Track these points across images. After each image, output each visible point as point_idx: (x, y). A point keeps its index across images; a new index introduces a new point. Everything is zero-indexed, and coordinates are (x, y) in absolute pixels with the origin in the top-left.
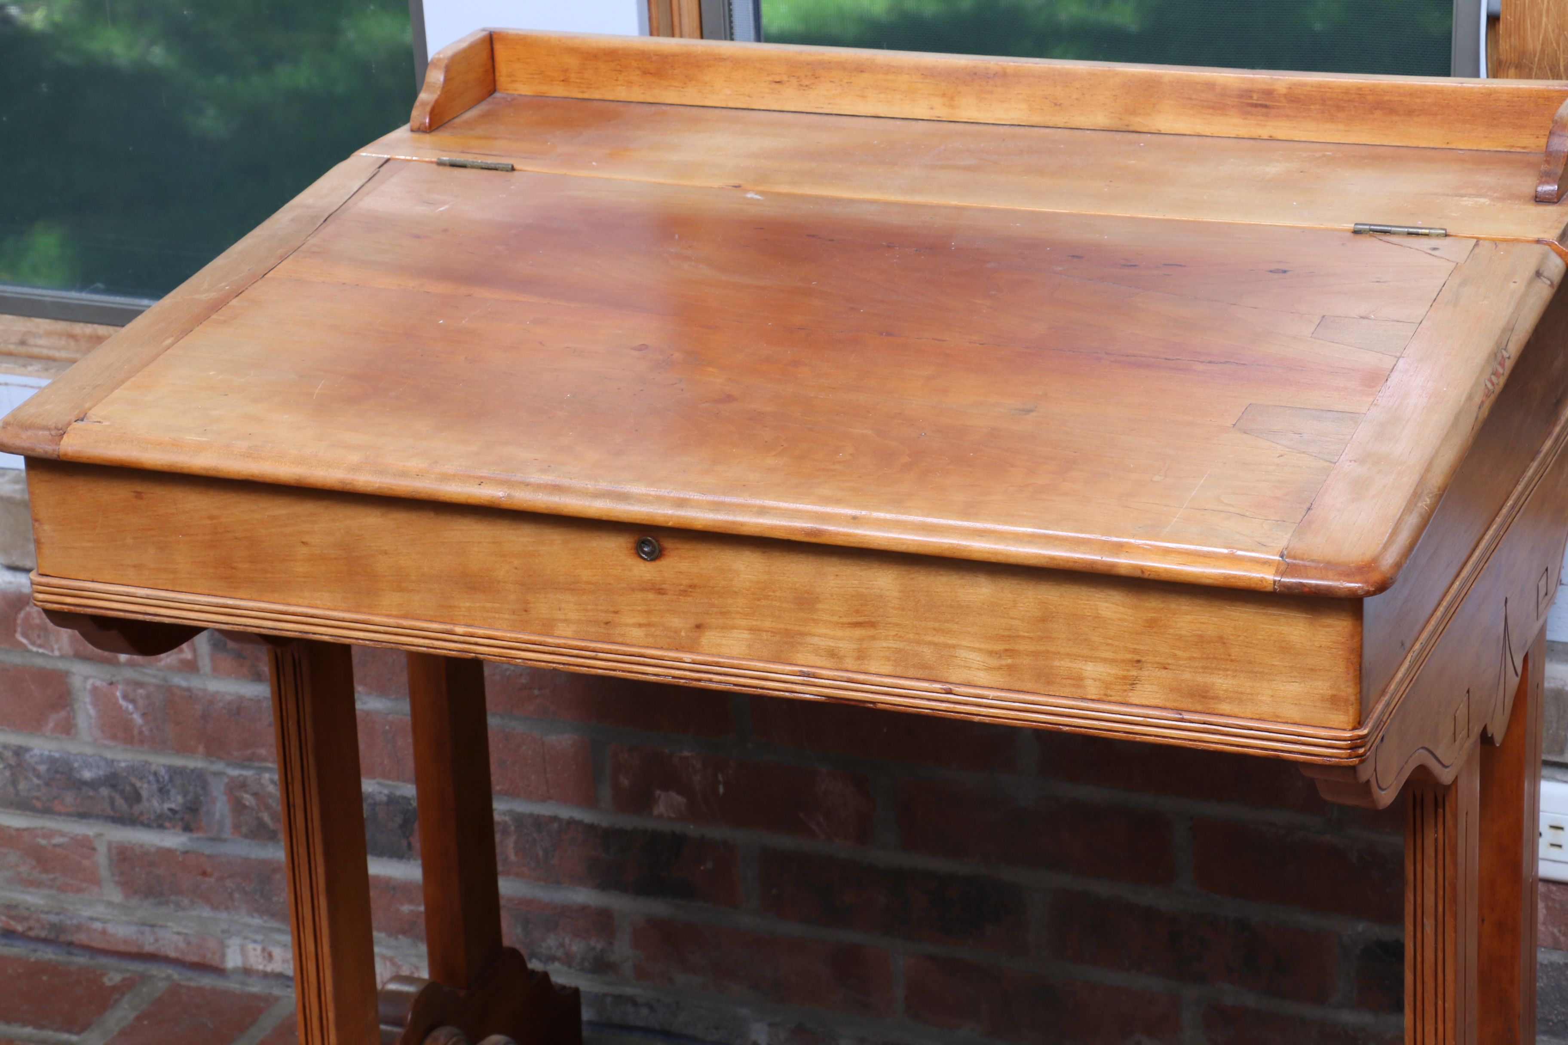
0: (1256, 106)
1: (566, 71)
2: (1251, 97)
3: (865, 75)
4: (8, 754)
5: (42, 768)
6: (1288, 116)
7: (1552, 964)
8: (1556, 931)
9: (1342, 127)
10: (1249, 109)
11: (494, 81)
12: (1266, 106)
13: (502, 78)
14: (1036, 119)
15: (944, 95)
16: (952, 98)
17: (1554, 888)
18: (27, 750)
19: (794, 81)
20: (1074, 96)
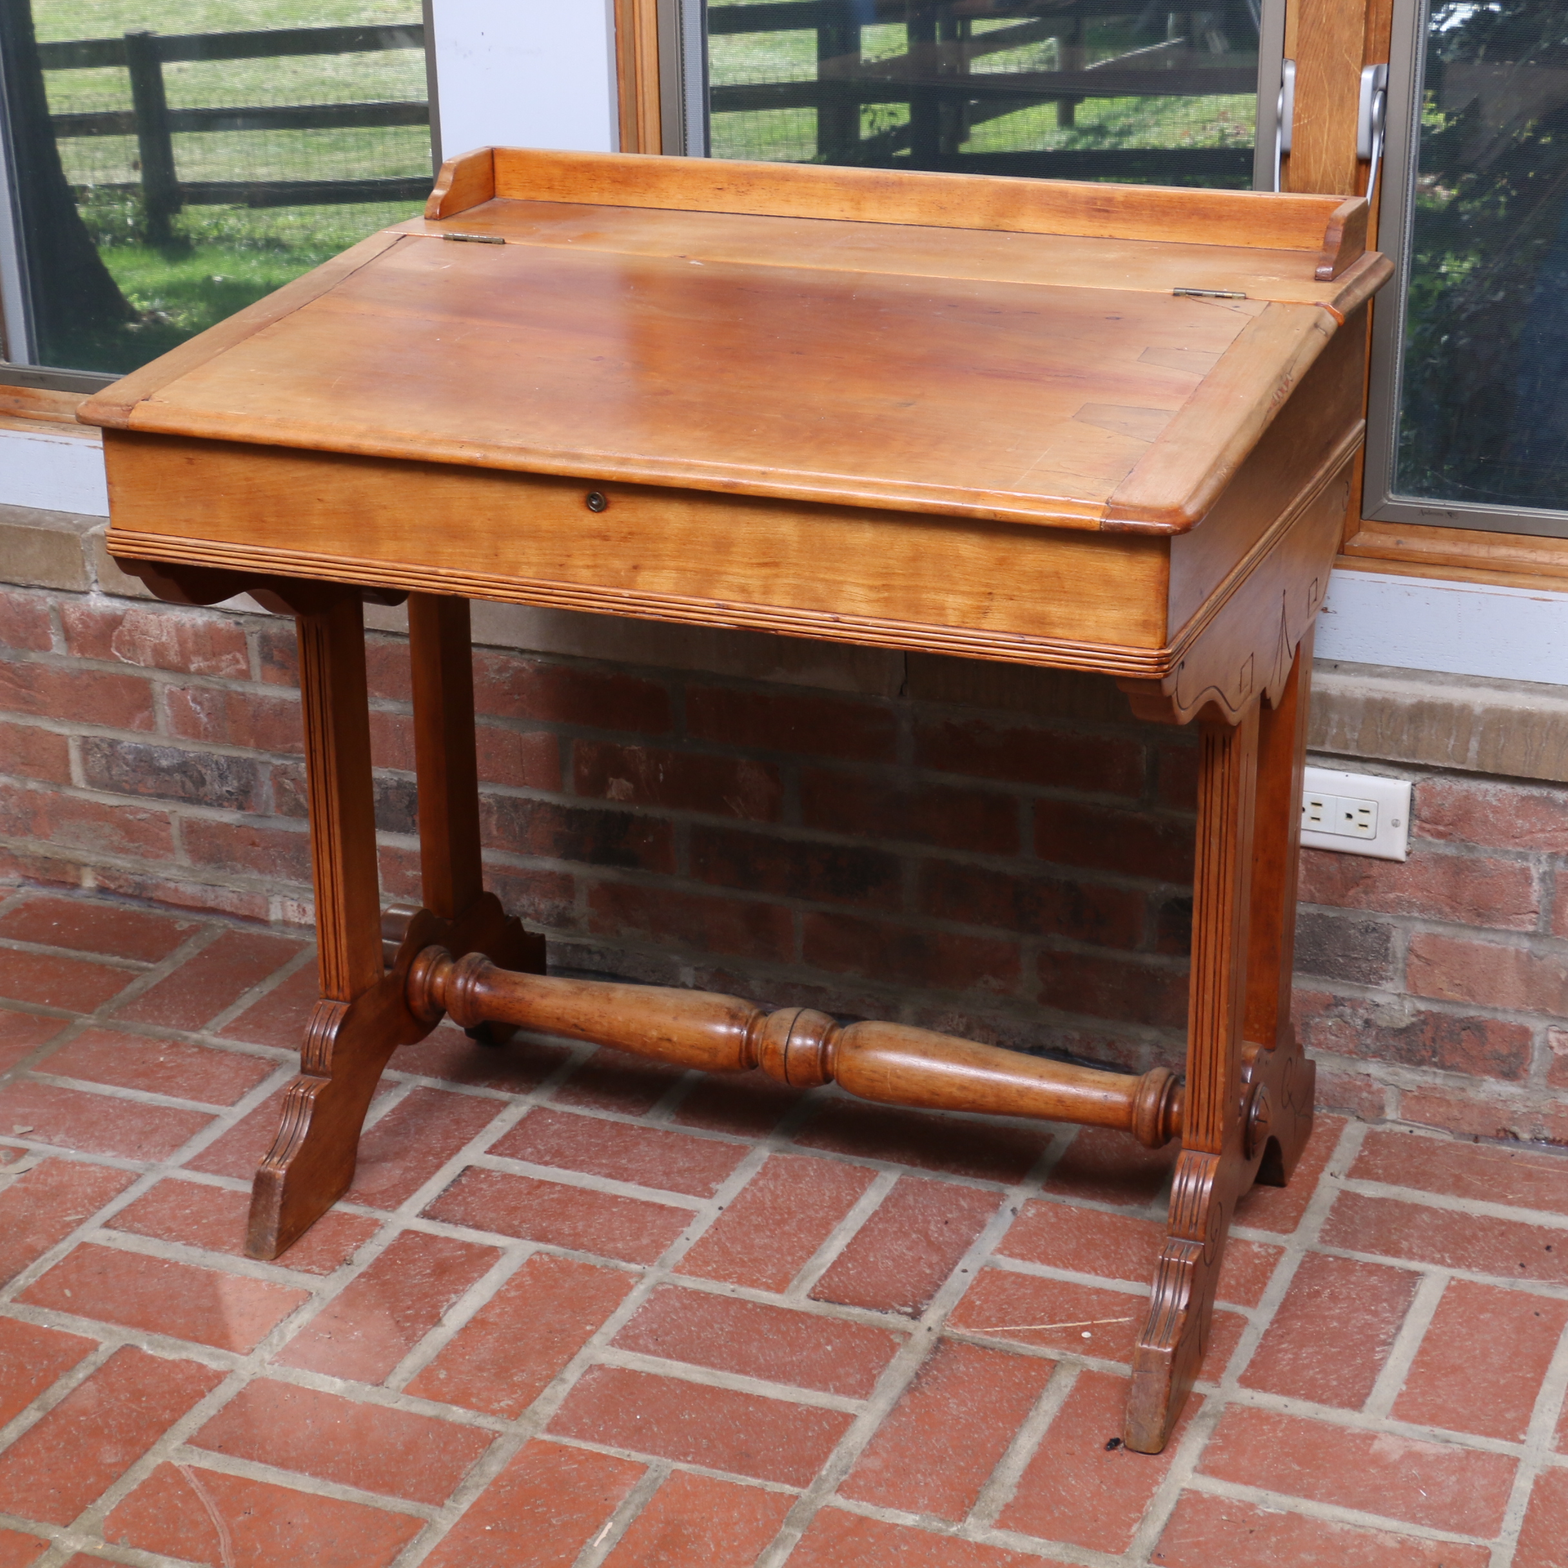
0: (1099, 210)
1: (550, 180)
2: (1095, 204)
3: (790, 183)
4: (104, 746)
5: (130, 757)
6: (1124, 220)
7: (1308, 915)
8: (1312, 888)
9: (1166, 229)
10: (1094, 213)
11: (494, 188)
12: (1107, 211)
13: (500, 187)
14: (925, 220)
15: (852, 200)
16: (859, 203)
17: (1312, 854)
18: (119, 742)
19: (732, 187)
20: (956, 201)
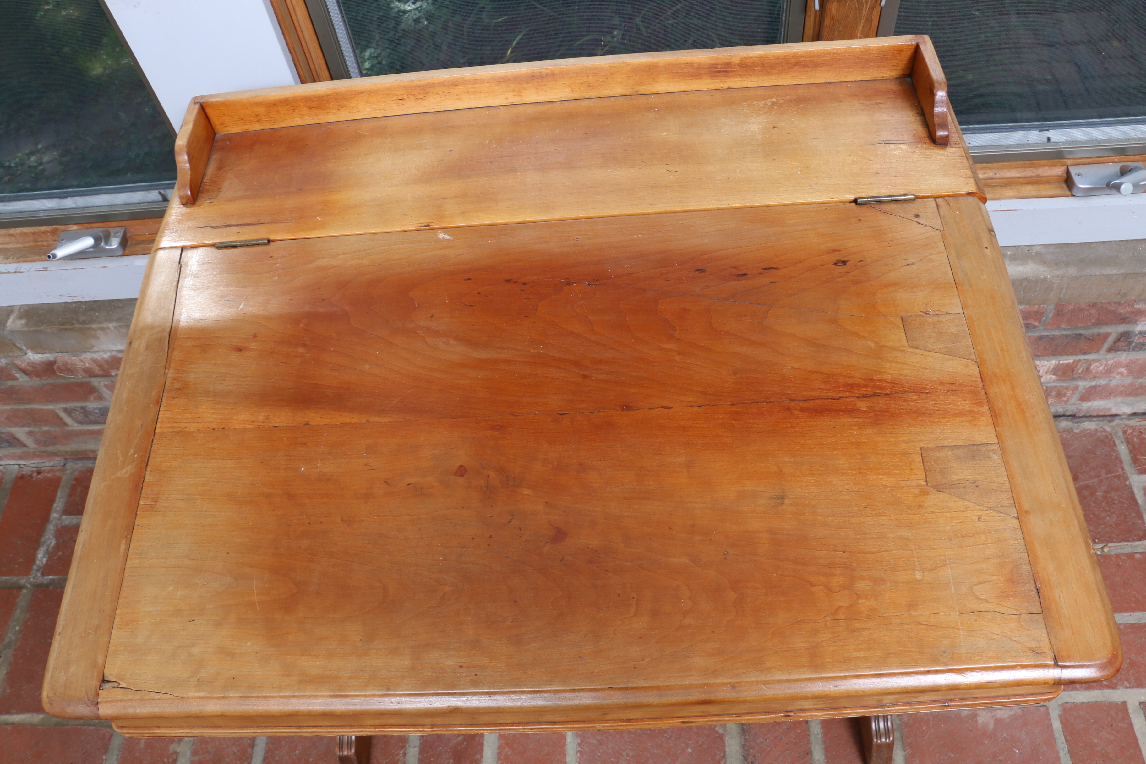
0: (720, 72)
1: (257, 116)
2: (717, 68)
3: (460, 87)
4: (79, 409)
5: (97, 411)
6: (740, 75)
9: (774, 77)
10: (715, 74)
11: (213, 129)
12: (726, 71)
13: (218, 127)
14: (577, 95)
15: (514, 91)
16: (520, 92)
18: (87, 407)
19: (411, 97)
20: (601, 80)
